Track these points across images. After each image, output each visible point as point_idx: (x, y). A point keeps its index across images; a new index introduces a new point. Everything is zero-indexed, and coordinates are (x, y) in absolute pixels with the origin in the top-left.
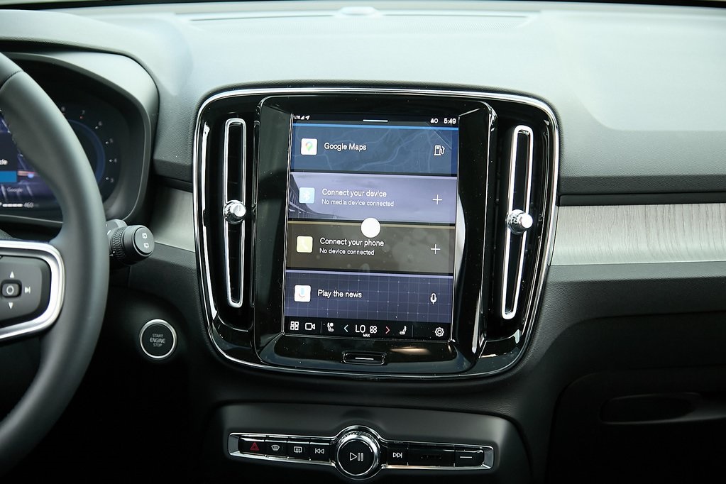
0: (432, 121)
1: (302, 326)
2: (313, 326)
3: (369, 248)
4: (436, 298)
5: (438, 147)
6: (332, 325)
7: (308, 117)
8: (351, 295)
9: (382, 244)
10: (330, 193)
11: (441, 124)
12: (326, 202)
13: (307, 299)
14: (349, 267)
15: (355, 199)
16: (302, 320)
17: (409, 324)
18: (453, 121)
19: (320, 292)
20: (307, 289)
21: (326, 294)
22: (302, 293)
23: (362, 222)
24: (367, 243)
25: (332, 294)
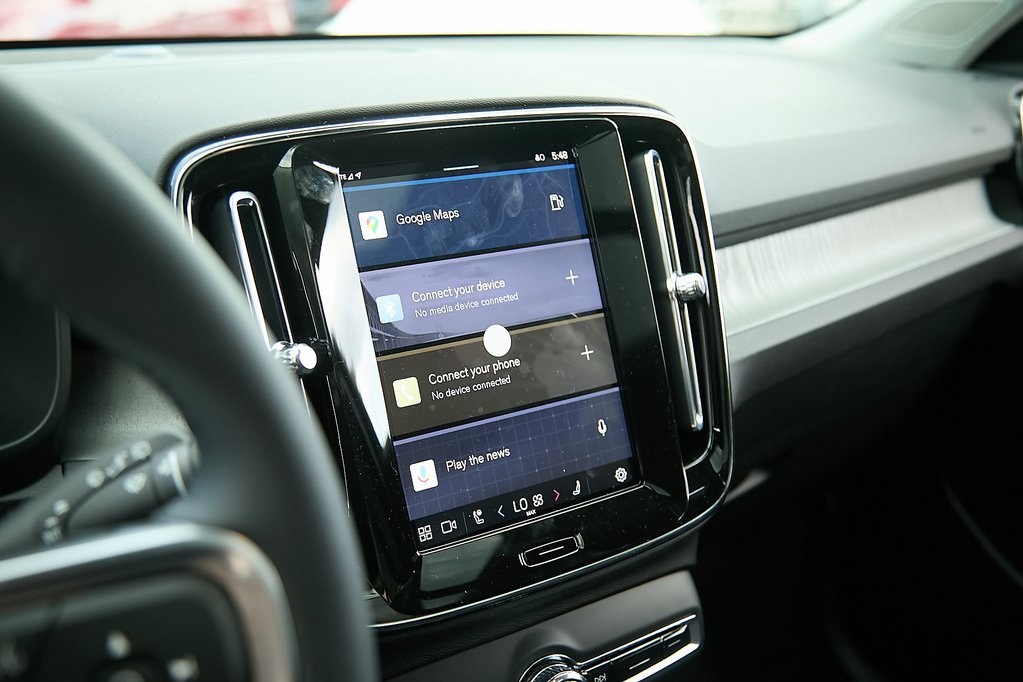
0: (538, 158)
1: (436, 531)
2: (453, 525)
3: (502, 373)
4: (605, 426)
5: (553, 197)
6: (480, 513)
7: (359, 175)
8: (494, 456)
9: (517, 362)
10: (423, 297)
11: (549, 161)
12: (423, 314)
13: (433, 482)
14: (481, 411)
15: (463, 300)
16: (434, 521)
17: (581, 476)
18: (564, 155)
19: (450, 464)
20: (429, 465)
21: (459, 465)
22: (423, 475)
23: (482, 334)
24: (497, 367)
25: (468, 462)
